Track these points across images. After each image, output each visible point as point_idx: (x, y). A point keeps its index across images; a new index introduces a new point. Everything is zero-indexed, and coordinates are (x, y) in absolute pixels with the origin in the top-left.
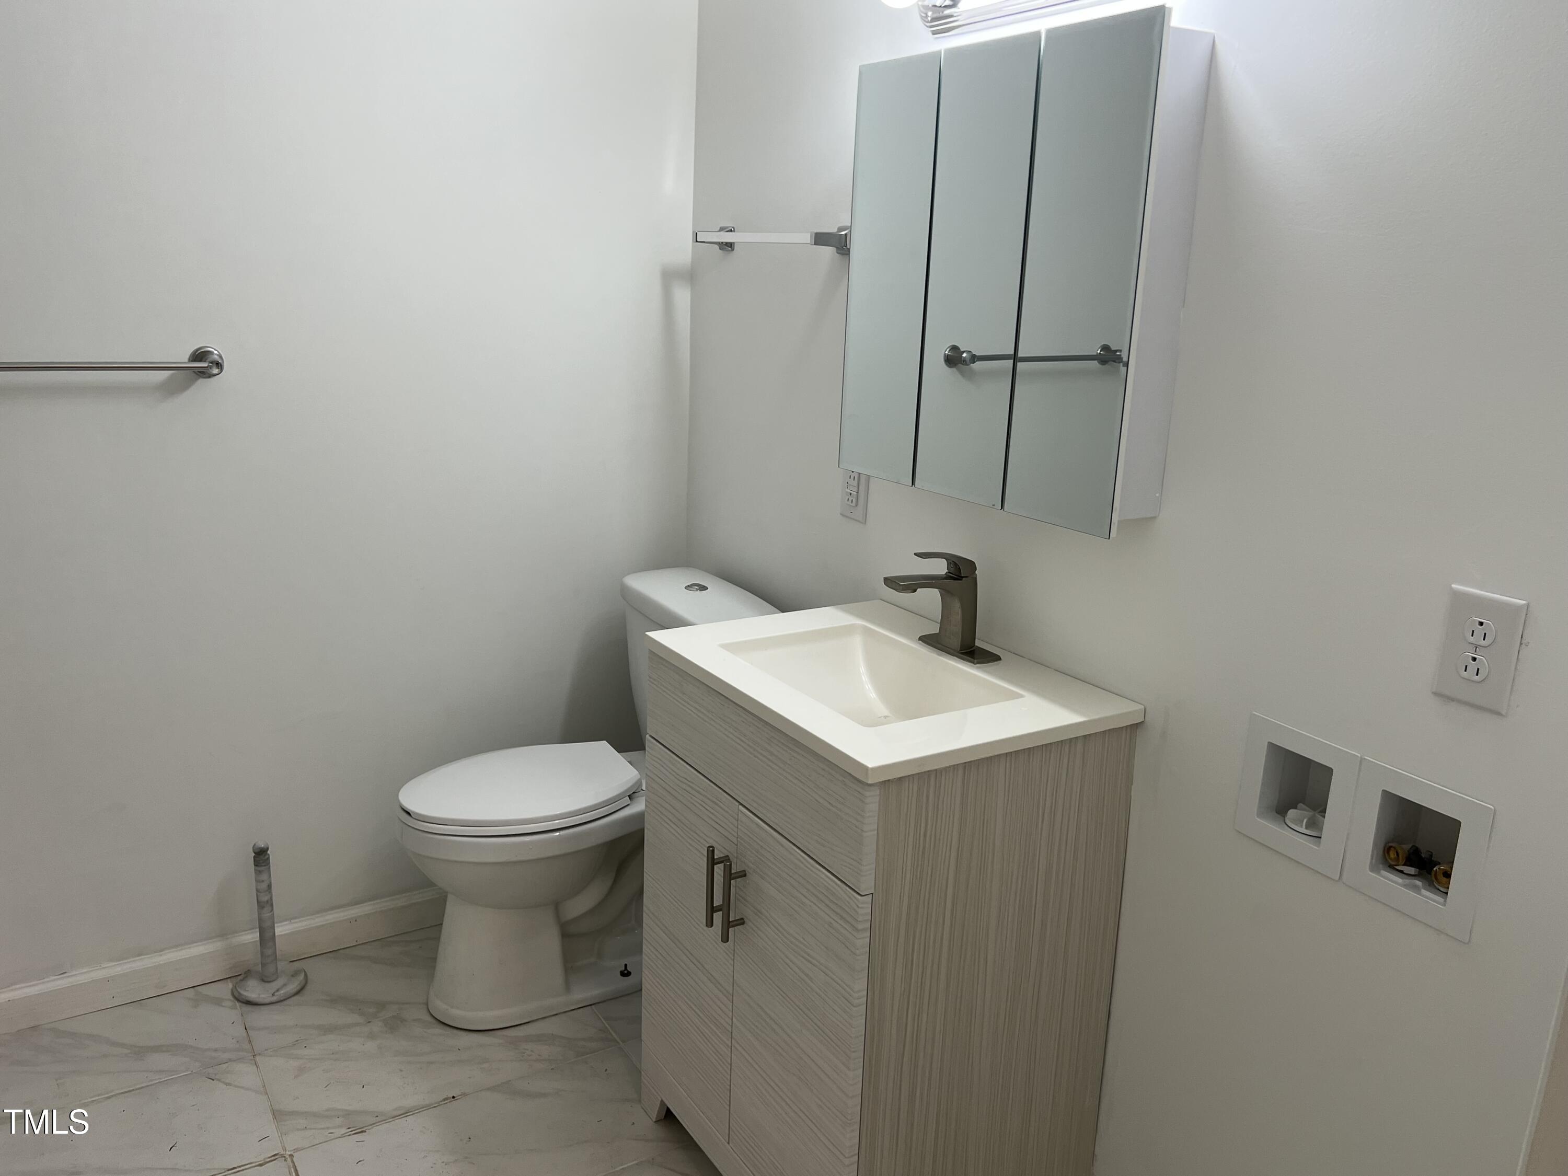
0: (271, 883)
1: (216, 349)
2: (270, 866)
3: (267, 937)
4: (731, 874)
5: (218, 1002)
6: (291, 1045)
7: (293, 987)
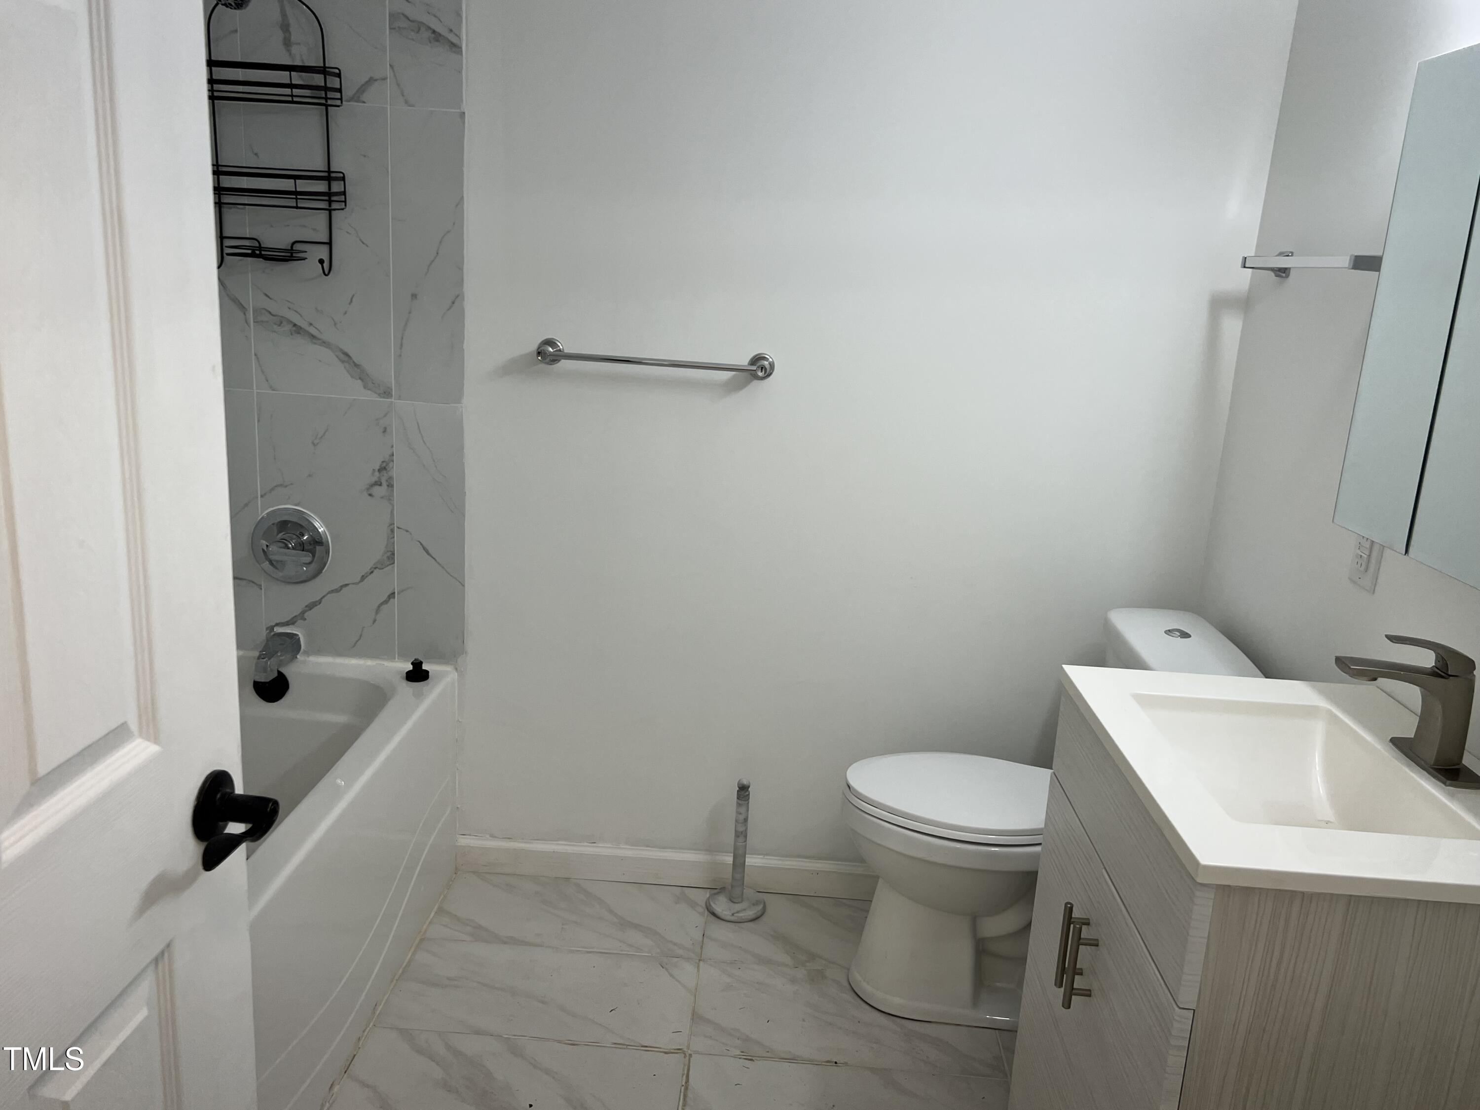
0: (747, 817)
1: (772, 355)
2: (749, 802)
3: (739, 864)
4: (1080, 938)
5: (693, 904)
6: (728, 962)
7: (751, 913)
